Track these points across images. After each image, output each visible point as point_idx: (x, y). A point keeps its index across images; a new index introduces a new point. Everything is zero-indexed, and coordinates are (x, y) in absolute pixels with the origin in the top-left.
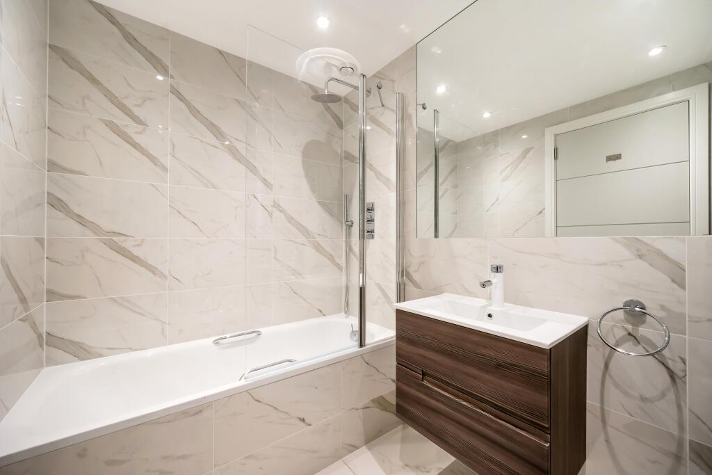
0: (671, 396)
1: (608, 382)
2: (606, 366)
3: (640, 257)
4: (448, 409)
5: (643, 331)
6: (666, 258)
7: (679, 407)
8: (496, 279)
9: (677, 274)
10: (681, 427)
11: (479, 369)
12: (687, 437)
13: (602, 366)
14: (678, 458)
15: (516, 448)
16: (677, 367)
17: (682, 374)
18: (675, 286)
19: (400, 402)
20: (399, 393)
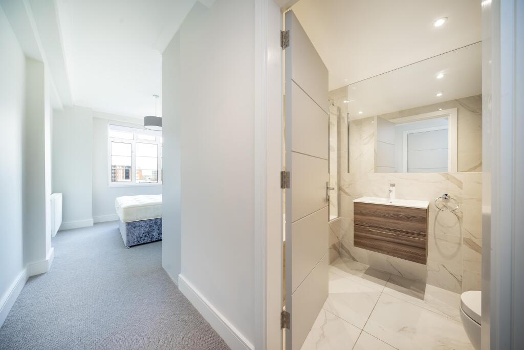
0: (458, 225)
1: (437, 223)
2: (436, 218)
3: (448, 179)
4: (382, 237)
5: (449, 204)
6: (457, 180)
7: (460, 227)
8: (393, 189)
9: (460, 184)
10: (461, 233)
11: (398, 220)
12: (463, 236)
13: (434, 218)
14: (460, 244)
15: (413, 244)
16: (459, 215)
17: (461, 217)
18: (459, 189)
19: (357, 240)
20: (356, 236)
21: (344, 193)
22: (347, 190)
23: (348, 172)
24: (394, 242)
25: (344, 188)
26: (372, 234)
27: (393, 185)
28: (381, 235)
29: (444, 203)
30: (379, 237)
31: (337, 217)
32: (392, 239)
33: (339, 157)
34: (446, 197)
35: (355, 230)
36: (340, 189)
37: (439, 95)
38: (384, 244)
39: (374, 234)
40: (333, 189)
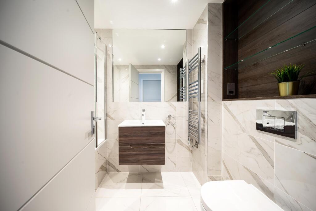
0: (174, 132)
3: (170, 106)
5: (171, 121)
6: (174, 106)
9: (175, 109)
12: (176, 138)
14: (175, 143)
15: (158, 152)
17: (176, 127)
18: (175, 111)
19: (121, 159)
20: (121, 156)
21: (110, 119)
22: (112, 116)
23: (113, 101)
24: (148, 154)
25: (110, 114)
26: (132, 151)
27: (144, 111)
28: (140, 150)
29: (169, 120)
30: (138, 152)
31: (104, 139)
32: (146, 152)
33: (106, 88)
34: (170, 117)
35: (120, 151)
36: (107, 115)
37: (159, 60)
38: (141, 157)
39: (134, 151)
40: (100, 119)
